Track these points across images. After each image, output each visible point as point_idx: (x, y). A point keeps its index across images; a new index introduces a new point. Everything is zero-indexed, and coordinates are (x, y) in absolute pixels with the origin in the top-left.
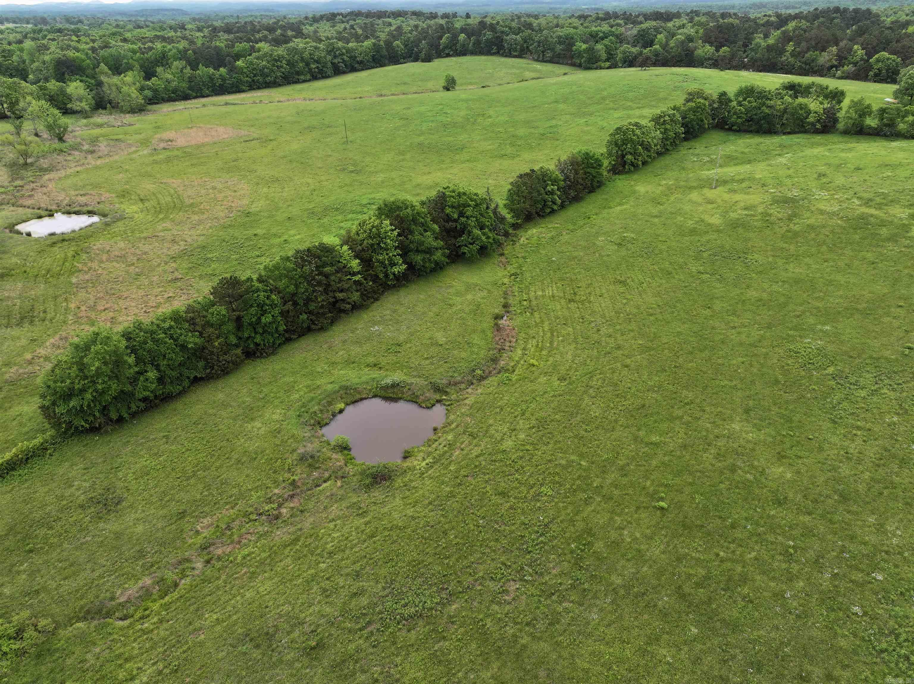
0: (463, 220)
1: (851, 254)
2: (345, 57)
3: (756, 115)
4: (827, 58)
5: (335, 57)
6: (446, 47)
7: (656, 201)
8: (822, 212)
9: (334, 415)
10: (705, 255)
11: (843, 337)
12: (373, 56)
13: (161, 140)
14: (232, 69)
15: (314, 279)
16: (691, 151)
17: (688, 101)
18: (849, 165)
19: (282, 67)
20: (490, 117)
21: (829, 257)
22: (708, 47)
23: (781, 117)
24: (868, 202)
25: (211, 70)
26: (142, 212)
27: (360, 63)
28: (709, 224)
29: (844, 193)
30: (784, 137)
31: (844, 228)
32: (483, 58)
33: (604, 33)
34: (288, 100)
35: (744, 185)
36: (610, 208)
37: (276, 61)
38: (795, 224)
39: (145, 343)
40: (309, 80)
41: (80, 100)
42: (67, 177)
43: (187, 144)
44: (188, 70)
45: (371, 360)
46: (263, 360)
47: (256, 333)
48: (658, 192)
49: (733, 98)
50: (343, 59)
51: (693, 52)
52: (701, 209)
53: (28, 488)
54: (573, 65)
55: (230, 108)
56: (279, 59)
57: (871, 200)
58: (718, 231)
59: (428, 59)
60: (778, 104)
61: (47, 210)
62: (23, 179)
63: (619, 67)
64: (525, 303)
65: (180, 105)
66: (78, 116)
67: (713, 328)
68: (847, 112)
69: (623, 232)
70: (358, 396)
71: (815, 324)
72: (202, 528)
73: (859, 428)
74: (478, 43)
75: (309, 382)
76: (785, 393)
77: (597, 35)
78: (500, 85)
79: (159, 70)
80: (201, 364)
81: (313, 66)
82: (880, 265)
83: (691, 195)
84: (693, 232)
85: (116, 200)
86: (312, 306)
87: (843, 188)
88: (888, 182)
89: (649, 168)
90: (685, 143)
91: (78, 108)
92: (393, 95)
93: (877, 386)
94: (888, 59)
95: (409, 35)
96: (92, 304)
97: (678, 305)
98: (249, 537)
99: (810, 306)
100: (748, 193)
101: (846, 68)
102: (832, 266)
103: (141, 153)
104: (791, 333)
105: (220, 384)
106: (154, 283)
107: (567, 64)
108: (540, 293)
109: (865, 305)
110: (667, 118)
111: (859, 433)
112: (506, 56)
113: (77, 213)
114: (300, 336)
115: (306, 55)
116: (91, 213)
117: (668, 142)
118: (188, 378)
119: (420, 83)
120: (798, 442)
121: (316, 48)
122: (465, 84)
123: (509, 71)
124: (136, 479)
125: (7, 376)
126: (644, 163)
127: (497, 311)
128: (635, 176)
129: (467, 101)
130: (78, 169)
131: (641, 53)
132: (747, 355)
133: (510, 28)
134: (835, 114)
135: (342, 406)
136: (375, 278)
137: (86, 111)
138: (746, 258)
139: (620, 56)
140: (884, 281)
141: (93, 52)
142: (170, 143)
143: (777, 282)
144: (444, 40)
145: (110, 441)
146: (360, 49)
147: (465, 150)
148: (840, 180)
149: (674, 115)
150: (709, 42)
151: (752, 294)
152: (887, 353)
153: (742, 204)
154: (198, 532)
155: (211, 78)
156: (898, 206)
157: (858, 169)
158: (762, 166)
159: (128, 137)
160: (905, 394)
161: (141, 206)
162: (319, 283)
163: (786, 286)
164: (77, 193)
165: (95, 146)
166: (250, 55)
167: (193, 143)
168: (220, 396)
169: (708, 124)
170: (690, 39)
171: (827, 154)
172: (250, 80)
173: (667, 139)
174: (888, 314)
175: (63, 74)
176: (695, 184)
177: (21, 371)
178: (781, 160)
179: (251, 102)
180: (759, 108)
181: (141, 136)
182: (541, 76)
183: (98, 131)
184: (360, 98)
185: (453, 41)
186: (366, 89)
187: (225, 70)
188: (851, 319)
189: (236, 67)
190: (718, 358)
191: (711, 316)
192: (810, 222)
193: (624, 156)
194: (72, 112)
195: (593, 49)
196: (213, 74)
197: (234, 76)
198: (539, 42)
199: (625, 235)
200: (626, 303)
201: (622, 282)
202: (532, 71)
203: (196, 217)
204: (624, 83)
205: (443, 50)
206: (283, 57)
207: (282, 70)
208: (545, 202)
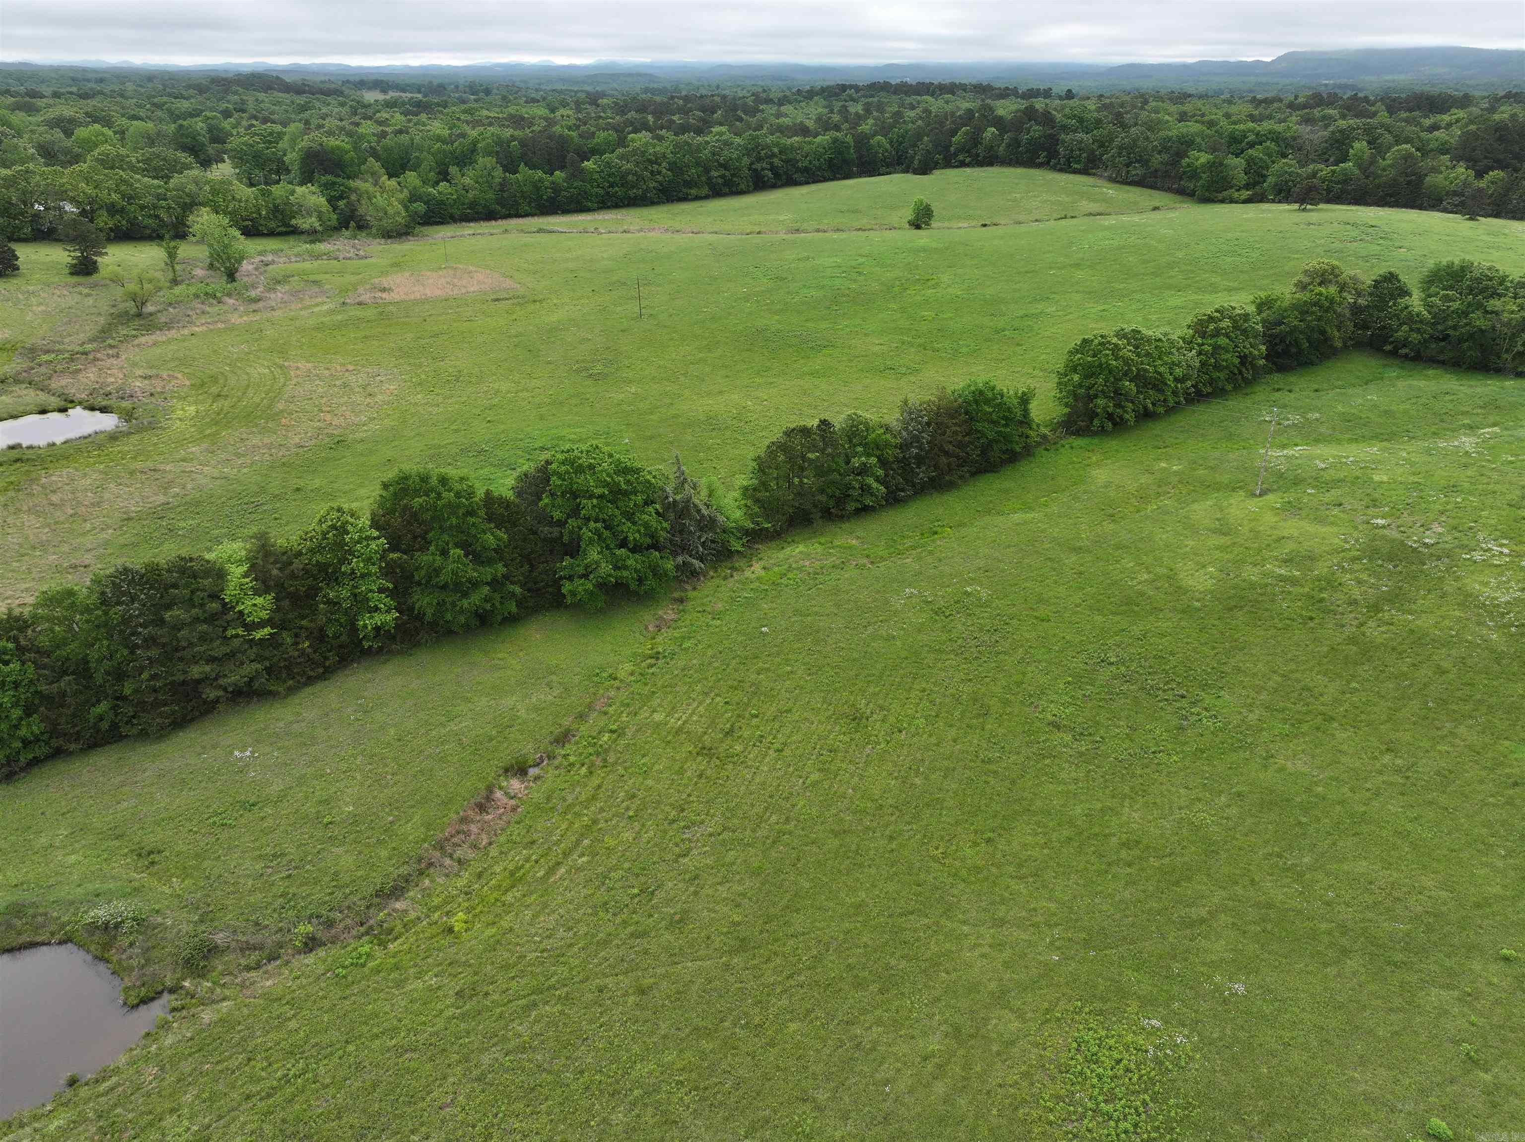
0: (574, 523)
1: (1473, 739)
2: (776, 161)
3: (1455, 328)
5: (759, 159)
6: (960, 150)
7: (1108, 510)
8: (1467, 600)
10: (1105, 674)
12: (830, 161)
13: (374, 288)
14: (578, 173)
15: (135, 632)
19: (659, 173)
20: (935, 286)
21: (1406, 737)
22: (1461, 169)
23: (1514, 337)
25: (539, 175)
26: (193, 419)
27: (806, 170)
28: (1179, 590)
30: (1510, 383)
31: (1498, 657)
32: (1020, 171)
33: (1257, 134)
34: (641, 230)
35: (1331, 495)
36: (1000, 513)
37: (650, 161)
38: (1381, 623)
40: (706, 197)
41: (310, 213)
42: (169, 342)
44: (499, 172)
45: (158, 836)
48: (1132, 487)
49: (1413, 285)
50: (771, 164)
51: (1421, 178)
52: (1191, 544)
54: (1180, 192)
55: (543, 238)
56: (657, 160)
58: (1187, 611)
59: (924, 169)
61: (67, 400)
63: (1268, 201)
64: (606, 737)
66: (303, 237)
67: (949, 910)
69: (973, 582)
70: (25, 938)
71: (1217, 966)
74: (1016, 143)
77: (1245, 137)
78: (1018, 223)
79: (453, 170)
81: (715, 174)
83: (1195, 506)
84: (1129, 603)
85: (184, 391)
86: (127, 687)
89: (1157, 428)
90: (1276, 377)
91: (306, 226)
92: (818, 231)
99: (1250, 893)
100: (1321, 520)
102: (1398, 771)
107: (1169, 190)
108: (658, 717)
110: (1227, 323)
112: (1061, 170)
115: (706, 155)
117: (1222, 375)
119: (880, 213)
121: (727, 143)
123: (1053, 198)
126: (1146, 416)
127: (530, 749)
128: (1113, 444)
130: (201, 329)
131: (1314, 175)
133: (1081, 120)
137: (316, 232)
138: (1195, 703)
139: (1271, 180)
142: (379, 294)
144: (958, 138)
146: (807, 148)
147: (828, 351)
149: (1247, 317)
150: (1468, 160)
151: (1130, 818)
153: (1290, 547)
155: (537, 186)
158: (1408, 450)
159: (335, 278)
161: (205, 407)
165: (270, 290)
166: (612, 151)
169: (1345, 339)
172: (601, 192)
173: (1216, 367)
174: (1449, 979)
176: (1225, 479)
178: (1467, 442)
179: (581, 229)
180: (1466, 314)
181: (357, 277)
182: (1108, 211)
183: (307, 265)
184: (759, 233)
185: (975, 139)
186: (782, 218)
187: (563, 175)
188: (1331, 971)
189: (582, 171)
190: (879, 1022)
191: (977, 869)
192: (1425, 622)
193: (1091, 398)
194: (302, 233)
195: (1221, 164)
196: (541, 180)
197: (575, 184)
198: (1121, 148)
199: (969, 589)
200: (815, 784)
201: (857, 719)
202: (1095, 201)
203: (256, 441)
204: (1230, 235)
205: (955, 154)
206: (664, 157)
207: (660, 178)
208: (849, 487)
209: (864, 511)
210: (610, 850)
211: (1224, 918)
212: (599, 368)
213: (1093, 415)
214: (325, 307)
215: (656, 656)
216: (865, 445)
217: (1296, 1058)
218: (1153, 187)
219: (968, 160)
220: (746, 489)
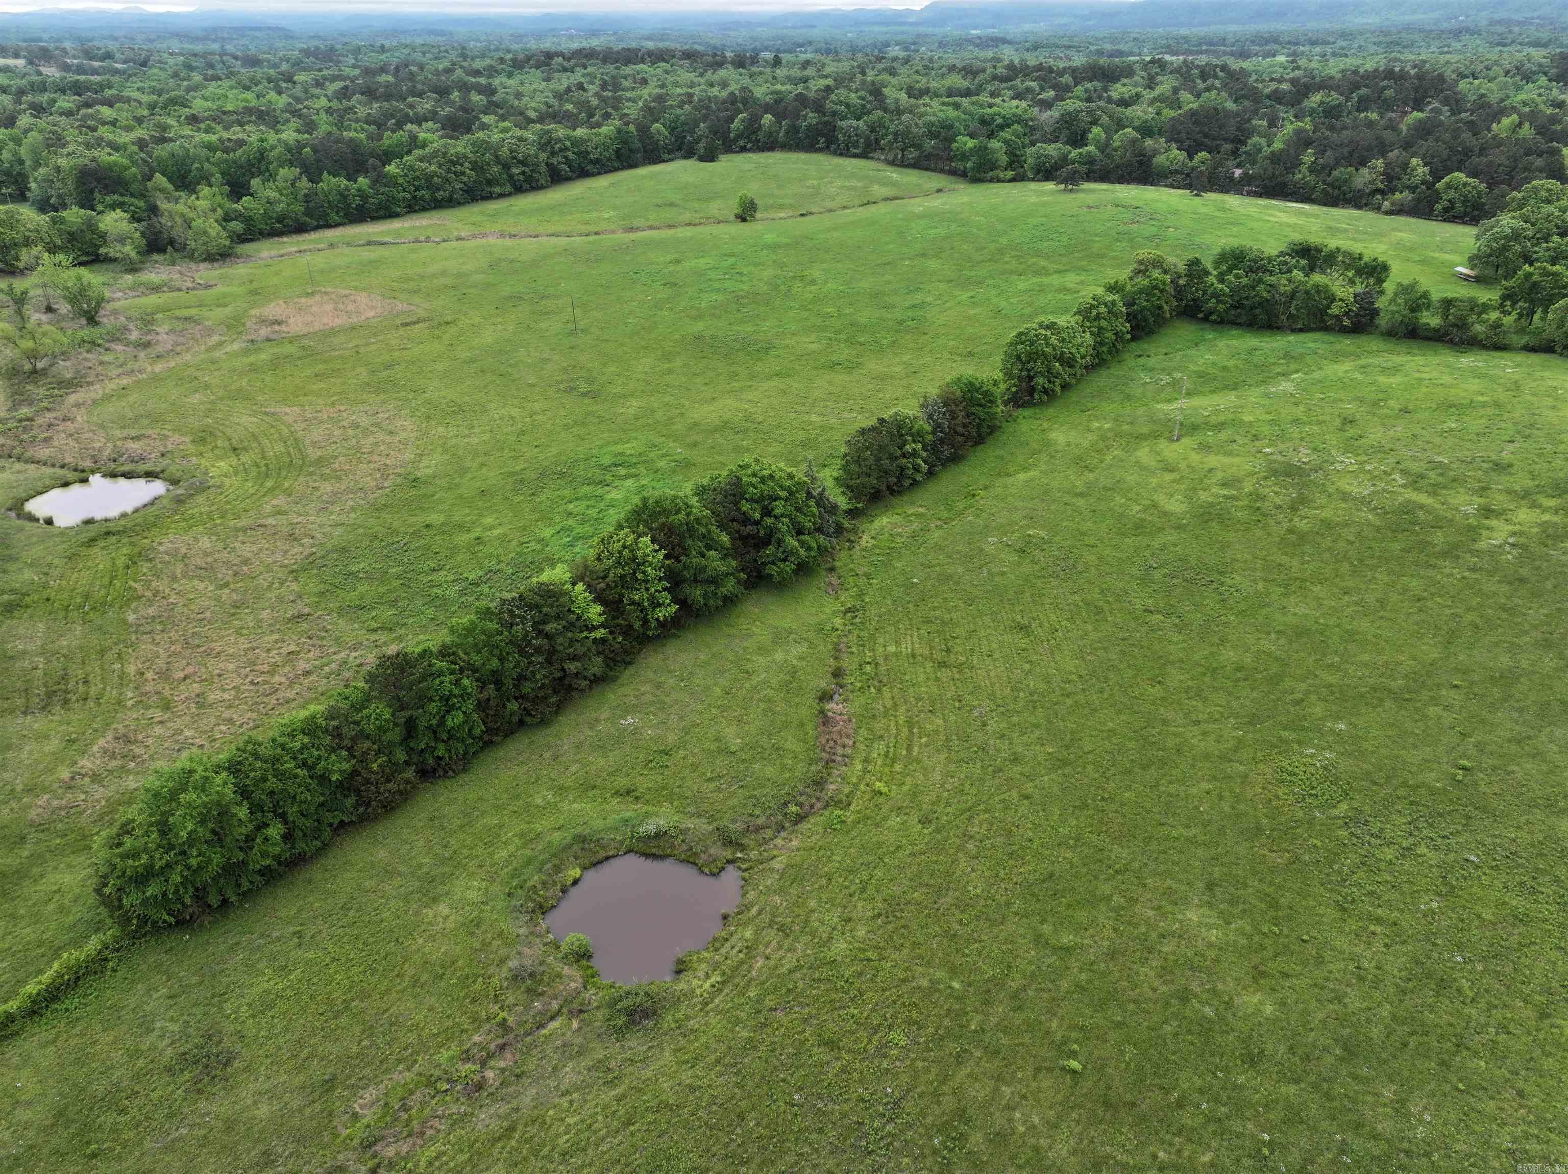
0: (769, 521)
1: (1386, 579)
2: (569, 154)
3: (1247, 298)
4: (1368, 177)
5: (553, 154)
6: (740, 136)
7: (1081, 463)
8: (1345, 496)
9: (564, 891)
10: (1157, 575)
11: (1366, 745)
12: (618, 151)
13: (263, 321)
14: (379, 179)
15: (529, 644)
16: (1142, 361)
17: (1138, 272)
18: (1391, 403)
19: (463, 173)
20: (813, 282)
21: (1350, 584)
22: (1175, 151)
23: (1287, 304)
24: (1415, 481)
25: (344, 182)
26: (236, 473)
27: (597, 161)
28: (1165, 514)
29: (1380, 461)
30: (1292, 338)
31: (1378, 529)
32: (803, 156)
33: (1004, 117)
34: (474, 237)
35: (1224, 435)
36: (1009, 475)
37: (454, 163)
38: (1303, 518)
39: (264, 779)
40: (510, 194)
41: (122, 240)
42: (107, 398)
43: (306, 330)
44: (304, 184)
45: (622, 782)
46: (448, 783)
47: (436, 739)
48: (1086, 444)
49: (1209, 267)
50: (566, 157)
51: (1150, 158)
52: (1154, 481)
53: (82, 1035)
54: (953, 173)
55: (376, 251)
56: (457, 161)
57: (1422, 476)
58: (1179, 527)
59: (709, 156)
60: (1283, 284)
61: (76, 470)
62: (31, 404)
63: (1030, 180)
64: (868, 668)
65: (291, 244)
66: (119, 267)
67: (1165, 722)
68: (1393, 301)
69: (1029, 527)
70: (602, 854)
71: (1323, 719)
72: (361, 1108)
73: (1379, 921)
74: (794, 129)
75: (524, 827)
76: (1271, 851)
77: (993, 120)
78: (830, 211)
79: (255, 182)
80: (350, 801)
81: (515, 171)
82: (1429, 604)
83: (1139, 453)
84: (1139, 527)
85: (192, 448)
86: (527, 687)
87: (1380, 449)
88: (1450, 441)
89: (1073, 396)
91: (119, 255)
92: (651, 228)
93: (1411, 840)
94: (1465, 185)
95: (679, 111)
96: (164, 666)
97: (1111, 675)
98: (436, 1123)
99: (1318, 682)
100: (1229, 454)
101: (1398, 196)
102: (1356, 604)
103: (228, 349)
104: (1285, 734)
105: (380, 829)
106: (264, 625)
107: (942, 171)
108: (892, 649)
109: (1401, 682)
110: (1103, 309)
111: (1379, 929)
112: (841, 155)
113: (128, 475)
114: (506, 736)
115: (504, 152)
116: (150, 475)
117: (1105, 349)
118: (331, 825)
119: (697, 205)
120: (1286, 947)
121: (521, 139)
122: (772, 206)
123: (847, 184)
124: (253, 1016)
125: (32, 814)
126: (1065, 387)
127: (822, 684)
128: (1051, 411)
129: (774, 247)
130: (125, 381)
131: (1065, 157)
132: (1215, 778)
133: (848, 106)
134: (1373, 303)
135: (576, 872)
136: (627, 631)
137: (131, 258)
138: (1222, 584)
139: (1030, 161)
140: (1434, 636)
141: (141, 149)
142: (277, 328)
143: (1268, 633)
144: (736, 124)
145: (208, 943)
146: (595, 139)
147: (773, 353)
148: (1375, 435)
149: (1113, 303)
150: (1177, 141)
151: (1229, 655)
152: (1430, 777)
153: (1220, 475)
154: (355, 1116)
155: (343, 196)
156: (1462, 490)
157: (1405, 411)
158: (1254, 395)
159: (205, 313)
160: (1452, 856)
161: (234, 461)
162: (538, 650)
163: (1283, 641)
164: (126, 432)
165: (149, 332)
166: (409, 152)
167: (317, 326)
168: (382, 854)
169: (1171, 310)
170: (1146, 130)
171: (1359, 377)
172: (408, 196)
173: (1102, 344)
174: (1435, 701)
175: (92, 192)
176: (1145, 430)
177: (55, 803)
178: (1286, 386)
179: (411, 238)
180: (1253, 288)
181: (228, 310)
182: (900, 194)
183: (153, 300)
184: (597, 233)
185: (752, 126)
186: (606, 215)
187: (367, 181)
188: (1380, 709)
189: (385, 176)
190: (1171, 782)
191: (1163, 698)
192: (1326, 514)
193: (1031, 378)
194: (108, 260)
195: (986, 148)
196: (347, 189)
197: (382, 190)
198: (896, 134)
199: (1031, 532)
200: (1030, 671)
201: (1023, 628)
202: (884, 184)
203: (327, 487)
204: (1035, 221)
205: (735, 141)
206: (465, 157)
207: (465, 179)
208: (902, 469)
209: (915, 483)
210: (936, 732)
211: (1313, 697)
212: (584, 387)
213: (1031, 391)
214: (236, 346)
215: (849, 610)
216: (912, 435)
217: (1384, 751)
218: (927, 169)
219: (749, 146)
220: (836, 479)
